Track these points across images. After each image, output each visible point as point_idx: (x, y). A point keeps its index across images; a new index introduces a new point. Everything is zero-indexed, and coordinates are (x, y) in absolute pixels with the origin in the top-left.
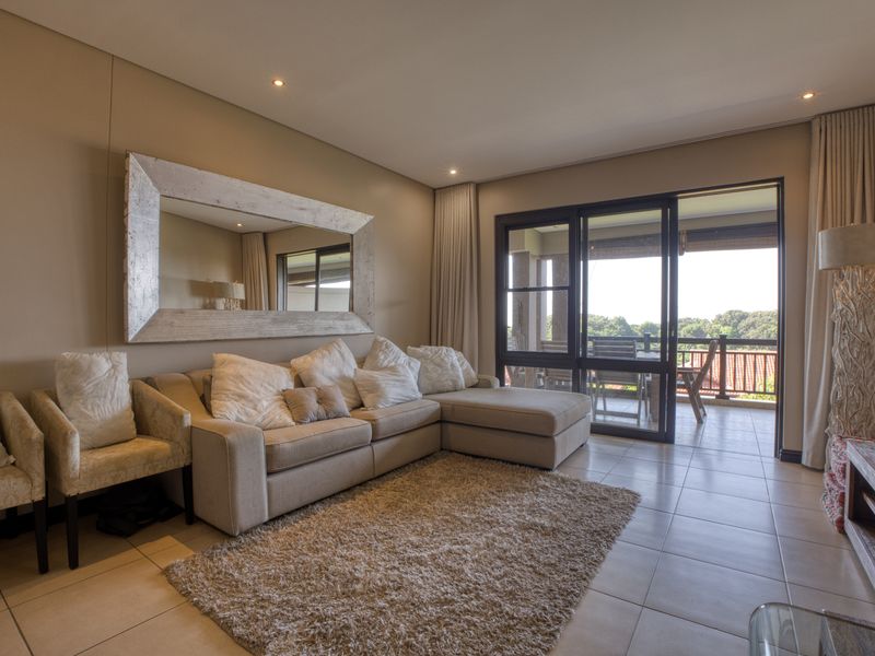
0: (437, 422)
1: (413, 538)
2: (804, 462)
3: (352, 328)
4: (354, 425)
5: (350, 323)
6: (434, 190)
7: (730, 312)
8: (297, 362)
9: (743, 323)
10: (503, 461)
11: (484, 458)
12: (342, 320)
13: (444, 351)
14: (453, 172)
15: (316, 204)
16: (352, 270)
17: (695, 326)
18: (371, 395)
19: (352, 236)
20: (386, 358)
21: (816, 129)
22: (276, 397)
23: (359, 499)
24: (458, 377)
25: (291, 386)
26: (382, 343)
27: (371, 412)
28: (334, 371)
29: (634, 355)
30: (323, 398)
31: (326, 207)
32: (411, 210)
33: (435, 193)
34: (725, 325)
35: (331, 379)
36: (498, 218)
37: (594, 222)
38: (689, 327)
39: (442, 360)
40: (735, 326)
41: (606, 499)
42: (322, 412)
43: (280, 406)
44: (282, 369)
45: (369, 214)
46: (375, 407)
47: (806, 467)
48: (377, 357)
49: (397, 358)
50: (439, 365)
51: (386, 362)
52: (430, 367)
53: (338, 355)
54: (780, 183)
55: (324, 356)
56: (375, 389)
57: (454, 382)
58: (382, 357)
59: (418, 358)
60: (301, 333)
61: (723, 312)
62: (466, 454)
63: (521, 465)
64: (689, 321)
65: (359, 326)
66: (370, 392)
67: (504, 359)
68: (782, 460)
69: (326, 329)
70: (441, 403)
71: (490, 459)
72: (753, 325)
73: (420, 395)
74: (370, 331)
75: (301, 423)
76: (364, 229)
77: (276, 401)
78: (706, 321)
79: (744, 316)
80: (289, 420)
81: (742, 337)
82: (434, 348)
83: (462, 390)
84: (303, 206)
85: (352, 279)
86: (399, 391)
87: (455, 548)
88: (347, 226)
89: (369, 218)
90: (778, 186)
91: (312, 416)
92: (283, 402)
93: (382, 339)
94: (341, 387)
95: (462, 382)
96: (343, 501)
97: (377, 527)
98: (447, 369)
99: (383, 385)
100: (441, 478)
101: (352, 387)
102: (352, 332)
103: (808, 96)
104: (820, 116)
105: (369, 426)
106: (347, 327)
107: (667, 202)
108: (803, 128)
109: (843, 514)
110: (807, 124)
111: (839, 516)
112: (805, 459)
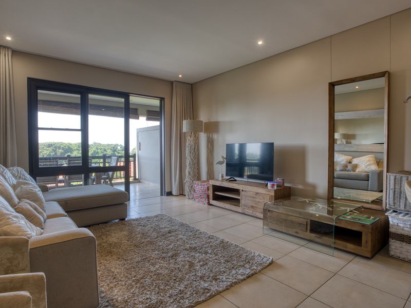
14: (8, 38)
21: (174, 85)
37: (91, 96)
47: (175, 195)
54: (162, 99)
68: (167, 195)
103: (180, 76)
104: (175, 81)
107: (126, 96)
108: (171, 84)
109: (209, 200)
110: (172, 83)
111: (207, 201)
112: (174, 193)
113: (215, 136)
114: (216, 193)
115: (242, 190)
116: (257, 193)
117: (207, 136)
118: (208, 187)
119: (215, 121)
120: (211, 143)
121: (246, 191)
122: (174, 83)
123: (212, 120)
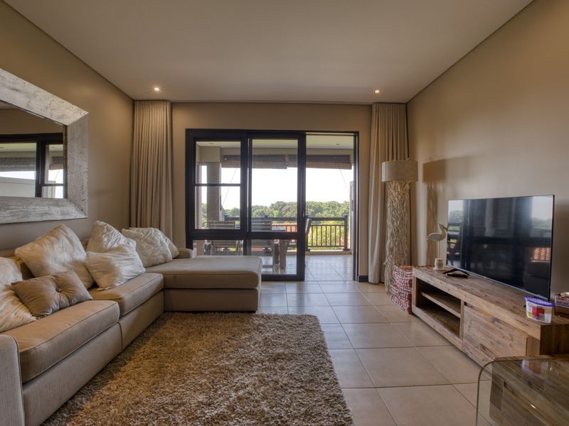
0: (161, 290)
1: (201, 398)
2: (369, 281)
3: (68, 214)
4: (105, 307)
5: (65, 209)
6: (134, 101)
7: (278, 202)
8: (22, 251)
9: (284, 209)
10: (219, 312)
11: (203, 312)
12: (59, 206)
13: (153, 231)
14: (157, 89)
15: (32, 88)
16: (66, 159)
17: (260, 210)
18: (106, 276)
19: (66, 126)
20: (109, 241)
21: (374, 110)
22: (5, 293)
23: (120, 377)
24: (167, 251)
25: (19, 278)
26: (103, 227)
27: (110, 291)
28: (65, 257)
29: (270, 229)
30: (62, 286)
31: (42, 93)
32: (117, 114)
33: (136, 104)
34: (275, 210)
35: (64, 265)
36: (188, 131)
38: (257, 211)
39: (153, 238)
40: (281, 210)
41: (301, 324)
42: (65, 300)
43: (13, 303)
44: (6, 261)
45: (84, 109)
46: (112, 286)
47: (371, 283)
48: (100, 240)
49: (118, 240)
50: (151, 243)
51: (110, 244)
52: (145, 245)
53: (66, 241)
54: (356, 134)
55: (52, 243)
56: (109, 270)
57: (165, 256)
58: (106, 240)
59: (133, 238)
60: (15, 220)
61: (274, 203)
62: (187, 312)
63: (233, 312)
64: (257, 207)
65: (74, 213)
66: (105, 272)
67: (192, 235)
68: (360, 281)
69: (42, 215)
70: (164, 274)
71: (208, 312)
72: (288, 210)
73: (144, 270)
74: (84, 217)
75: (43, 316)
76: (79, 123)
77: (7, 296)
78: (266, 207)
79: (284, 205)
80: (28, 316)
81: (284, 216)
82: (145, 230)
83: (170, 261)
84: (18, 87)
85: (66, 168)
86: (130, 268)
87: (241, 393)
88: (62, 117)
89: (84, 113)
90: (355, 136)
91: (55, 306)
92: (15, 297)
93: (102, 223)
94: (78, 272)
95: (170, 256)
96: (103, 385)
97: (159, 400)
98: (158, 246)
99: (117, 265)
100: (182, 337)
101: (85, 270)
102: (67, 217)
103: (377, 92)
104: (376, 103)
105: (117, 305)
106: (63, 213)
107: (300, 136)
108: (368, 108)
109: (410, 305)
110: (370, 106)
111: (408, 306)
112: (370, 279)
113: (440, 187)
114: (424, 294)
115: (466, 304)
116: (496, 320)
117: (428, 187)
118: (411, 281)
119: (440, 159)
120: (433, 199)
121: (472, 307)
122: (374, 106)
123: (436, 159)
